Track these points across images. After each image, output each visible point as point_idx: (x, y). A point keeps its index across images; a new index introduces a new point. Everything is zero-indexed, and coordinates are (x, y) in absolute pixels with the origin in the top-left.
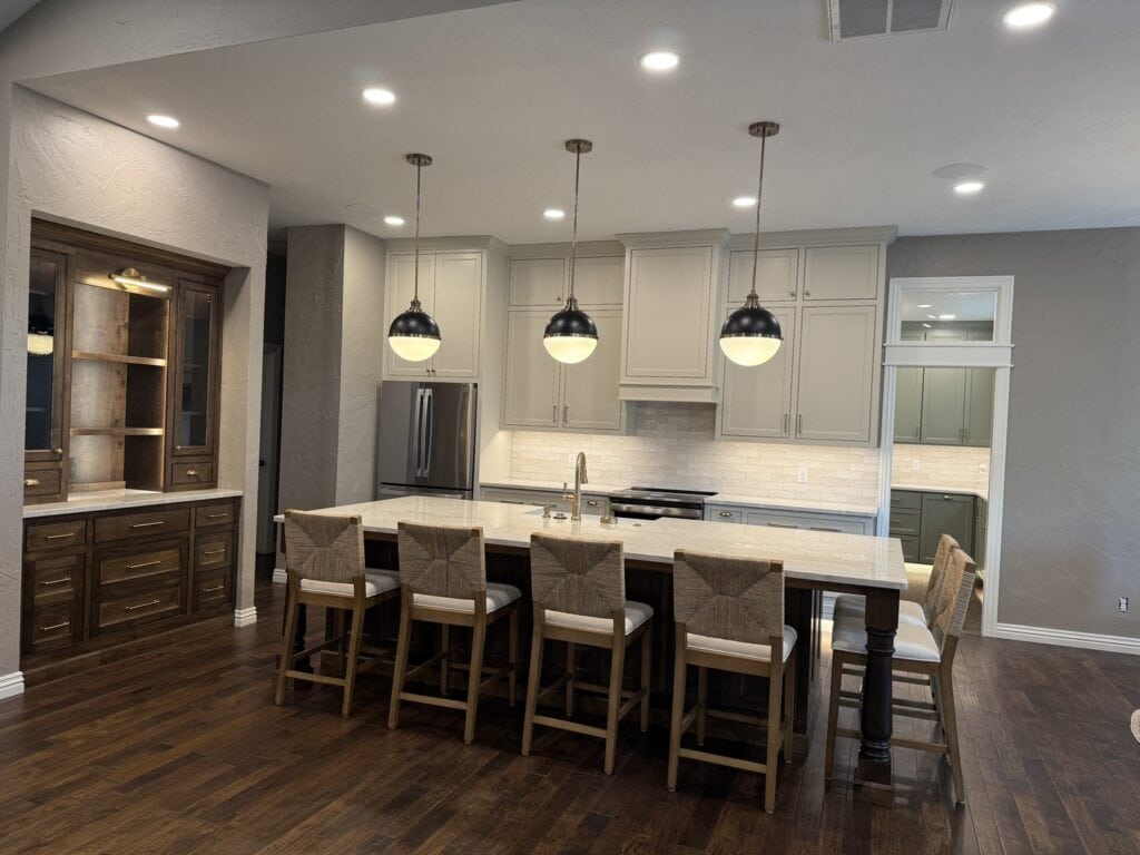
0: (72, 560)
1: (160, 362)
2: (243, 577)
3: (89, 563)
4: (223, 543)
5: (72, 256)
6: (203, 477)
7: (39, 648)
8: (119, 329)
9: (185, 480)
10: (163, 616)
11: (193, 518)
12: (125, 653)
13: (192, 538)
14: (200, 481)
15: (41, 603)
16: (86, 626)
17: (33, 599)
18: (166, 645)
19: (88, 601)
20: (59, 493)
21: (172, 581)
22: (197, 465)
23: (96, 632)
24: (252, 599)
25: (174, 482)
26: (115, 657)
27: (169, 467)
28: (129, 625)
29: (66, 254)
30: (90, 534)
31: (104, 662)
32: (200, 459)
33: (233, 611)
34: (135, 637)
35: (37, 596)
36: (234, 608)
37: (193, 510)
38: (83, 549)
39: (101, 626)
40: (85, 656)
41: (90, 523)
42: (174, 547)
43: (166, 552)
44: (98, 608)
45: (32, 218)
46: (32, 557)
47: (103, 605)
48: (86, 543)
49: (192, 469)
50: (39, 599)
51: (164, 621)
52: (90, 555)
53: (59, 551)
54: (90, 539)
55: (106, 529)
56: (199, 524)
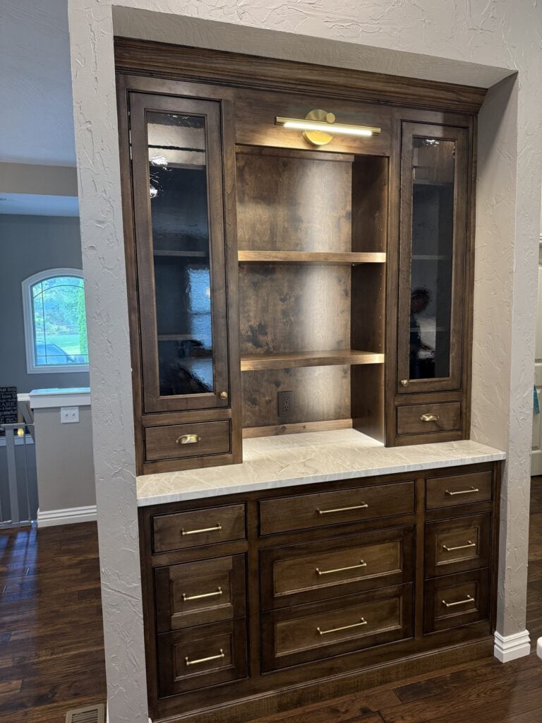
0: (227, 562)
1: (379, 257)
2: (506, 586)
3: (254, 566)
4: (472, 531)
5: (227, 101)
6: (447, 424)
7: (184, 687)
8: (339, 219)
9: (416, 428)
10: (376, 640)
11: (421, 495)
12: (317, 696)
13: (420, 526)
14: (441, 430)
15: (184, 624)
16: (254, 655)
17: (169, 620)
18: (381, 683)
19: (254, 621)
20: (230, 451)
21: (390, 590)
22: (435, 407)
23: (269, 664)
24: (523, 618)
25: (400, 431)
26: (299, 702)
27: (392, 411)
28: (322, 653)
29: (219, 101)
30: (253, 523)
31: (282, 708)
32: (441, 397)
33: (492, 634)
34: (331, 671)
35: (176, 615)
36: (493, 628)
37: (421, 483)
38: (243, 546)
39: (279, 655)
40: (252, 698)
41: (252, 507)
42: (392, 539)
43: (377, 548)
44: (273, 631)
45: (116, 38)
46: (162, 560)
47: (279, 625)
48: (247, 537)
49: (428, 412)
50: (178, 618)
51: (375, 648)
52: (254, 555)
53: (203, 548)
54: (253, 531)
55: (278, 518)
56: (432, 504)
